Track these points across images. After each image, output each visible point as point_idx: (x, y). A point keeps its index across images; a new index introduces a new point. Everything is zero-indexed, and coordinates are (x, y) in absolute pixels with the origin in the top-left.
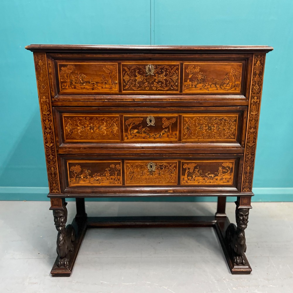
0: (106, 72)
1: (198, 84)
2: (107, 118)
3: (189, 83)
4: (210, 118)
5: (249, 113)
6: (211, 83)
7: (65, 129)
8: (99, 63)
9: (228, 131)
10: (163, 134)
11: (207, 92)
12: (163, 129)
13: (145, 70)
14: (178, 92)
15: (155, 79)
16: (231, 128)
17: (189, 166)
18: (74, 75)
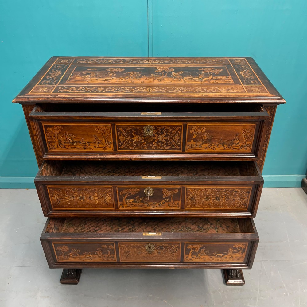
0: (98, 132)
1: (203, 144)
3: (193, 143)
6: (219, 143)
7: (51, 199)
9: (239, 202)
11: (213, 151)
12: (163, 199)
13: (142, 130)
14: (180, 151)
15: (155, 139)
16: (243, 199)
17: (194, 247)
18: (63, 136)
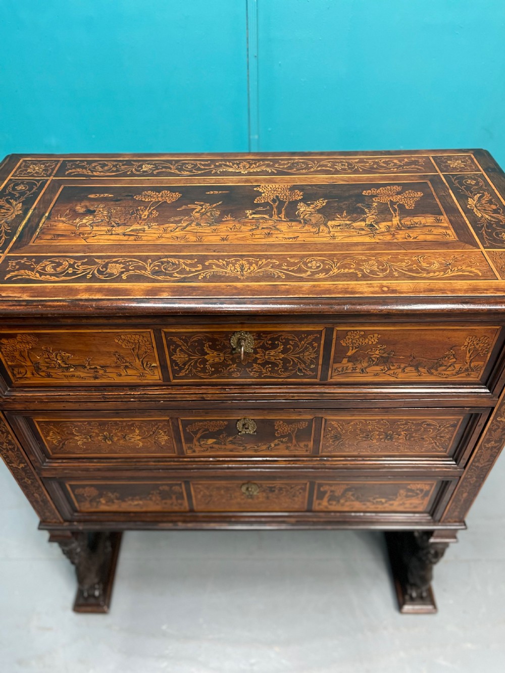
0: (124, 346)
1: (369, 366)
2: (141, 422)
3: (347, 365)
4: (395, 421)
5: (491, 418)
6: (407, 365)
9: (433, 441)
10: (275, 445)
11: (392, 379)
12: (276, 438)
13: (228, 341)
14: (317, 380)
15: (257, 358)
16: (441, 437)
17: (333, 488)
18: (41, 354)
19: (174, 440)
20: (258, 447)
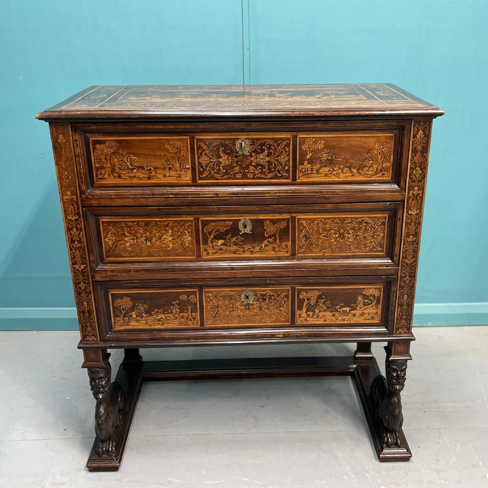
0: (171, 151)
1: (321, 168)
2: (174, 222)
3: (307, 166)
4: (343, 220)
5: (405, 211)
6: (344, 166)
7: (105, 241)
8: (157, 138)
9: (372, 240)
10: (265, 246)
11: (337, 179)
12: (265, 238)
13: (234, 147)
14: (290, 181)
15: (252, 161)
16: (377, 235)
17: (309, 295)
18: (118, 157)
19: (195, 241)
20: (253, 248)
